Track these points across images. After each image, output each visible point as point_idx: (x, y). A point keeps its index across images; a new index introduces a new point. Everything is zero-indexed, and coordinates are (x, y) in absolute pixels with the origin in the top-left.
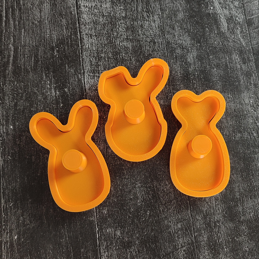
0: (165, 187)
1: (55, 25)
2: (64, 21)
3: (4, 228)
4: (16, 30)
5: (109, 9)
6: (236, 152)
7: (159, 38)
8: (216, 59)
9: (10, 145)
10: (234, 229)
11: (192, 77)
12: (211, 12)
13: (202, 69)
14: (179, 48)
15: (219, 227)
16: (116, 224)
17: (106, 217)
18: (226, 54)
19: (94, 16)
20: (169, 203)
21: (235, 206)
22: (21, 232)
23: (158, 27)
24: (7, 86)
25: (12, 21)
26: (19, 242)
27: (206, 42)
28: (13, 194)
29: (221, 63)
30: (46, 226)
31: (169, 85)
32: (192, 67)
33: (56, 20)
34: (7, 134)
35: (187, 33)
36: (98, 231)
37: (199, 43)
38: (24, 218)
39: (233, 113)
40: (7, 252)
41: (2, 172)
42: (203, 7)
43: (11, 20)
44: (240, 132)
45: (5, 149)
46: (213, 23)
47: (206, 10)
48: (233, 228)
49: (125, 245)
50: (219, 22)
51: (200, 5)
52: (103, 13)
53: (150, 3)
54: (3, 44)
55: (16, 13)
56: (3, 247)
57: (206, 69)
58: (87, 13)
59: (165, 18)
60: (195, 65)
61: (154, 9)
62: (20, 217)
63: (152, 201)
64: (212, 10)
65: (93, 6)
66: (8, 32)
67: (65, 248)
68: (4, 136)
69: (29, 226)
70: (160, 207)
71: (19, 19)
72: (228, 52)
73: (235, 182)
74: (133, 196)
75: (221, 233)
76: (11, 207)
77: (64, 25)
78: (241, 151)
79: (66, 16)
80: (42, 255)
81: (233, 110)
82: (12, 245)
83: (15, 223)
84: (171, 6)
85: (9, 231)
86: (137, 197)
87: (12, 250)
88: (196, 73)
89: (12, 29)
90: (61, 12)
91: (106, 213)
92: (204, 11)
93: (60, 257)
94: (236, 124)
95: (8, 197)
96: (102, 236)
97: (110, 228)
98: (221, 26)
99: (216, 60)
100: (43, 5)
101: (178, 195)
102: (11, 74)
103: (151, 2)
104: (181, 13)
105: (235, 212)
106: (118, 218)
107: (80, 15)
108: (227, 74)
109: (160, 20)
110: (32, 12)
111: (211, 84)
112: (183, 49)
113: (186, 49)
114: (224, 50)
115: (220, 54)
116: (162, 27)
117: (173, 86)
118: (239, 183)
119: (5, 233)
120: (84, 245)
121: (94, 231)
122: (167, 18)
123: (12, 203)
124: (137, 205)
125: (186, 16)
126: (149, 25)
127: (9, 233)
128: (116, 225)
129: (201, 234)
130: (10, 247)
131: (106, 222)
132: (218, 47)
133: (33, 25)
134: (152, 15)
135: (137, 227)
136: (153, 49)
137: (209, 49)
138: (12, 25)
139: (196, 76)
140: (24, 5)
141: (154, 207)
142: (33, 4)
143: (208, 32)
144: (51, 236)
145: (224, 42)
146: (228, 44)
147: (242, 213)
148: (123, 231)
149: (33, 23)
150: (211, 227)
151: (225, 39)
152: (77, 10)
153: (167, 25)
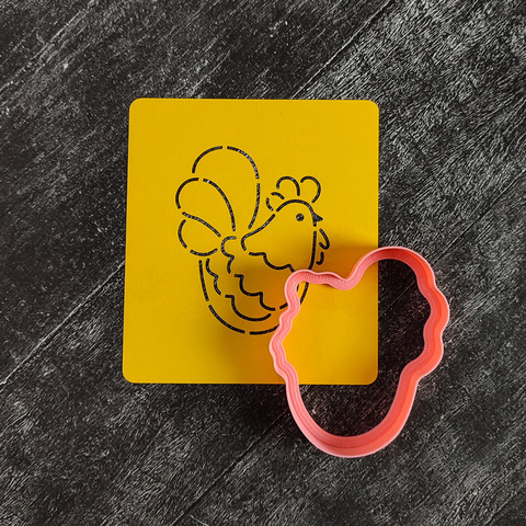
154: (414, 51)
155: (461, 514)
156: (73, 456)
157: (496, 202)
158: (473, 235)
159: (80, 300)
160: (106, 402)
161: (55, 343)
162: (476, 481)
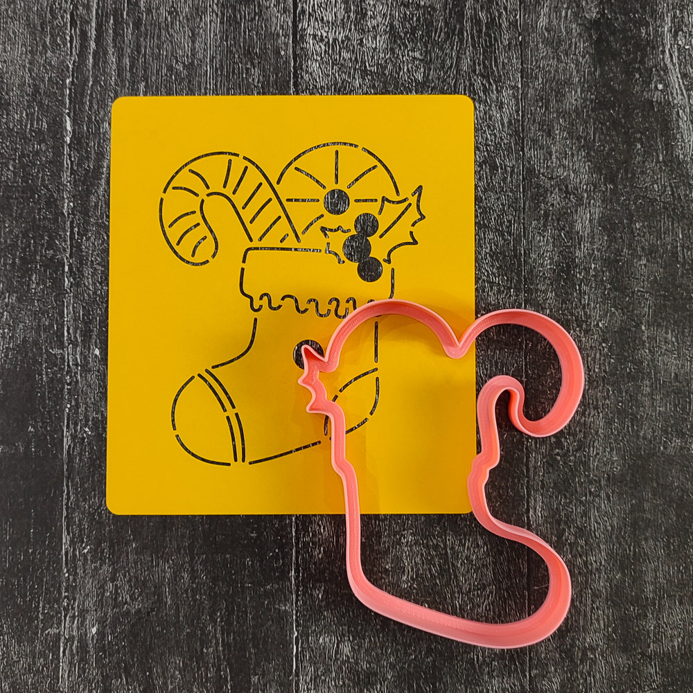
0: (474, 551)
1: (231, 83)
2: (256, 72)
3: (66, 604)
4: (122, 81)
5: (382, 55)
6: (662, 485)
7: (508, 156)
8: (649, 232)
9: (90, 399)
10: (628, 672)
11: (580, 274)
12: (657, 96)
13: (609, 257)
14: (557, 189)
15: (594, 662)
16: (342, 626)
17: (321, 607)
18: (678, 222)
19: (340, 69)
20: (479, 592)
21: (638, 617)
22: (107, 620)
23: (510, 122)
24: (90, 237)
25: (113, 54)
26: (102, 642)
27: (631, 182)
28: (92, 524)
29: (661, 246)
30: (170, 611)
31: (516, 289)
32: (585, 246)
33: (234, 69)
34: (86, 369)
35: (584, 151)
36: (297, 637)
37: (613, 181)
38: (116, 585)
39: (670, 382)
40: (71, 663)
41: (68, 464)
42: (636, 80)
43: (111, 50)
44: (681, 435)
45: (78, 408)
46: (656, 132)
47: (642, 92)
48: (626, 669)
49: (359, 678)
50: (675, 131)
51: (629, 74)
52: (363, 62)
53: (495, 49)
54: (86, 119)
55: (127, 31)
56: (62, 649)
57: (621, 255)
58: (322, 58)
59: (531, 101)
60: (592, 243)
61: (505, 68)
62: (106, 582)
63: (438, 581)
64: (660, 92)
65: (340, 40)
66: (100, 84)
67: (213, 670)
68: (76, 373)
69: (129, 607)
70: (455, 597)
71: (132, 52)
72: (684, 217)
73: (649, 559)
74: (391, 564)
75: (594, 677)
76: (85, 556)
77: (255, 86)
78: (676, 484)
79: (261, 58)
80: (156, 679)
81: (673, 374)
82: (83, 647)
83: (93, 596)
84: (551, 66)
85: (77, 614)
86: (401, 567)
87: (83, 660)
88: (593, 266)
89: (111, 79)
90: (249, 47)
91: (320, 597)
92: (637, 92)
93: (198, 689)
94: (675, 412)
95: (80, 530)
96: (306, 651)
97: (326, 635)
98: (678, 141)
99: (650, 237)
100: (201, 18)
101: (504, 575)
102: (104, 206)
103: (498, 49)
104: (576, 92)
105: (637, 632)
106: (349, 614)
107: (301, 62)
108: (671, 278)
109: (517, 104)
110: (171, 36)
111: (627, 299)
112: (566, 195)
113: (574, 194)
114: (673, 210)
115: (662, 221)
116: (519, 126)
117: (528, 294)
118: (658, 562)
119: (68, 618)
120: (260, 667)
121: (288, 638)
122: (537, 101)
123: (89, 547)
124: (399, 586)
125: (588, 103)
126: (485, 113)
127: (78, 619)
128: (343, 629)
129: (547, 673)
130: (77, 652)
131: (320, 619)
132: (660, 199)
133: (171, 75)
134: (497, 88)
135: (392, 640)
136: (488, 186)
137: (635, 203)
138: (114, 67)
139: (592, 273)
140: (149, 11)
141: (440, 598)
142: (173, 12)
143: (639, 154)
144: (182, 637)
145: (677, 187)
146: (688, 196)
147: (654, 636)
148: (357, 645)
149: (170, 68)
150: (572, 661)
151: (683, 180)
152: (293, 47)
153: (534, 121)
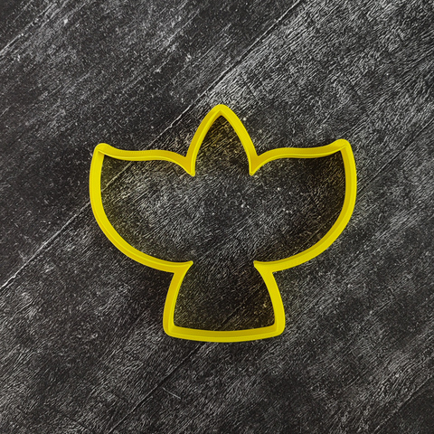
154: (352, 10)
155: (385, 392)
156: (68, 338)
157: (418, 136)
158: (398, 162)
159: (75, 211)
160: (95, 294)
161: (54, 247)
162: (398, 365)
